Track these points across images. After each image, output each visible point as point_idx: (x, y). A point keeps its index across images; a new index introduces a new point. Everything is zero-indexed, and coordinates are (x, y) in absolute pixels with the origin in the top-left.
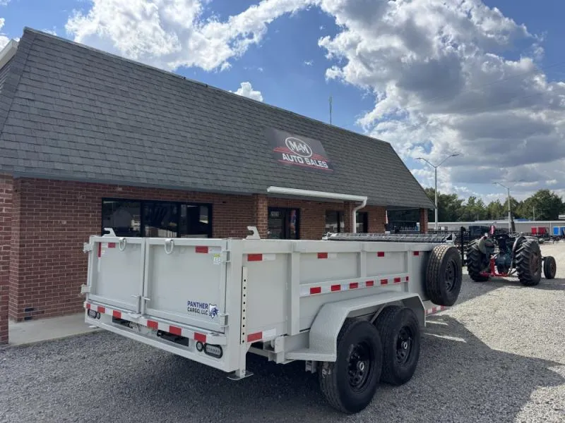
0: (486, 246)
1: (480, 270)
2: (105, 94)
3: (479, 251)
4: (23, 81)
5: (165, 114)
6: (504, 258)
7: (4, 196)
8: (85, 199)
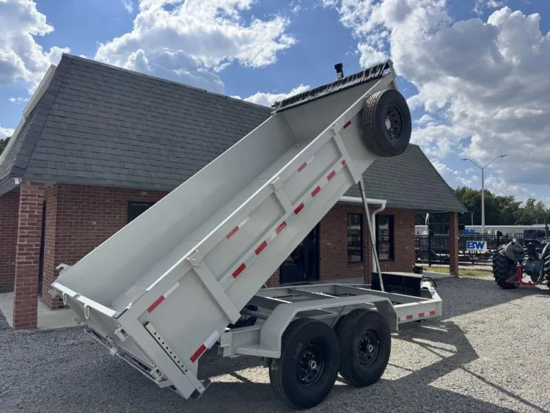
0: (515, 252)
1: (507, 277)
2: (129, 109)
3: (506, 257)
4: (58, 100)
5: (184, 125)
6: (534, 265)
7: (36, 200)
8: (113, 202)
